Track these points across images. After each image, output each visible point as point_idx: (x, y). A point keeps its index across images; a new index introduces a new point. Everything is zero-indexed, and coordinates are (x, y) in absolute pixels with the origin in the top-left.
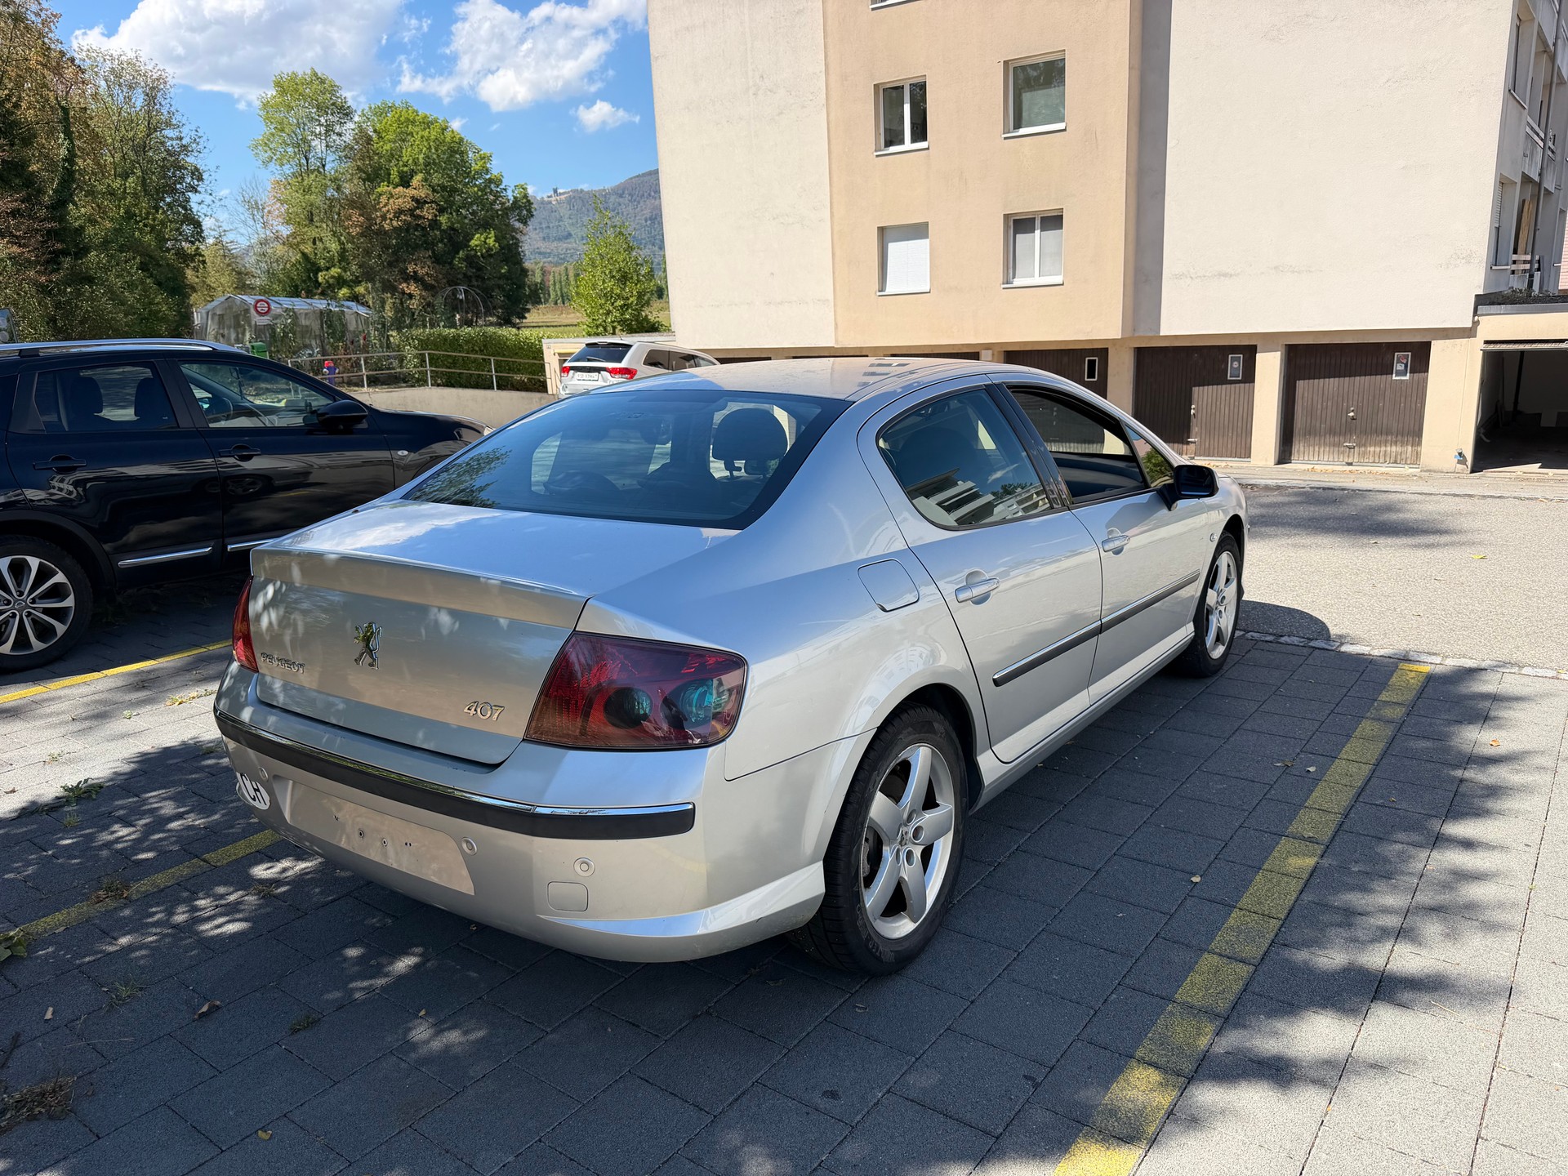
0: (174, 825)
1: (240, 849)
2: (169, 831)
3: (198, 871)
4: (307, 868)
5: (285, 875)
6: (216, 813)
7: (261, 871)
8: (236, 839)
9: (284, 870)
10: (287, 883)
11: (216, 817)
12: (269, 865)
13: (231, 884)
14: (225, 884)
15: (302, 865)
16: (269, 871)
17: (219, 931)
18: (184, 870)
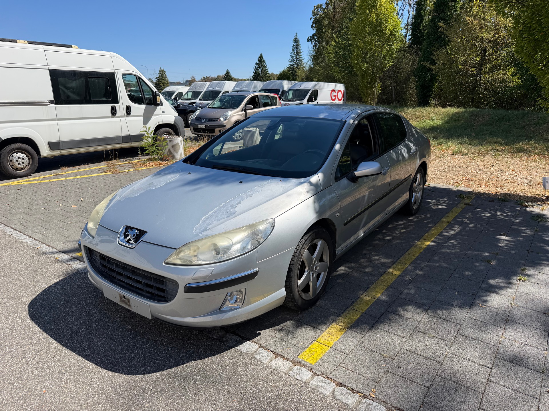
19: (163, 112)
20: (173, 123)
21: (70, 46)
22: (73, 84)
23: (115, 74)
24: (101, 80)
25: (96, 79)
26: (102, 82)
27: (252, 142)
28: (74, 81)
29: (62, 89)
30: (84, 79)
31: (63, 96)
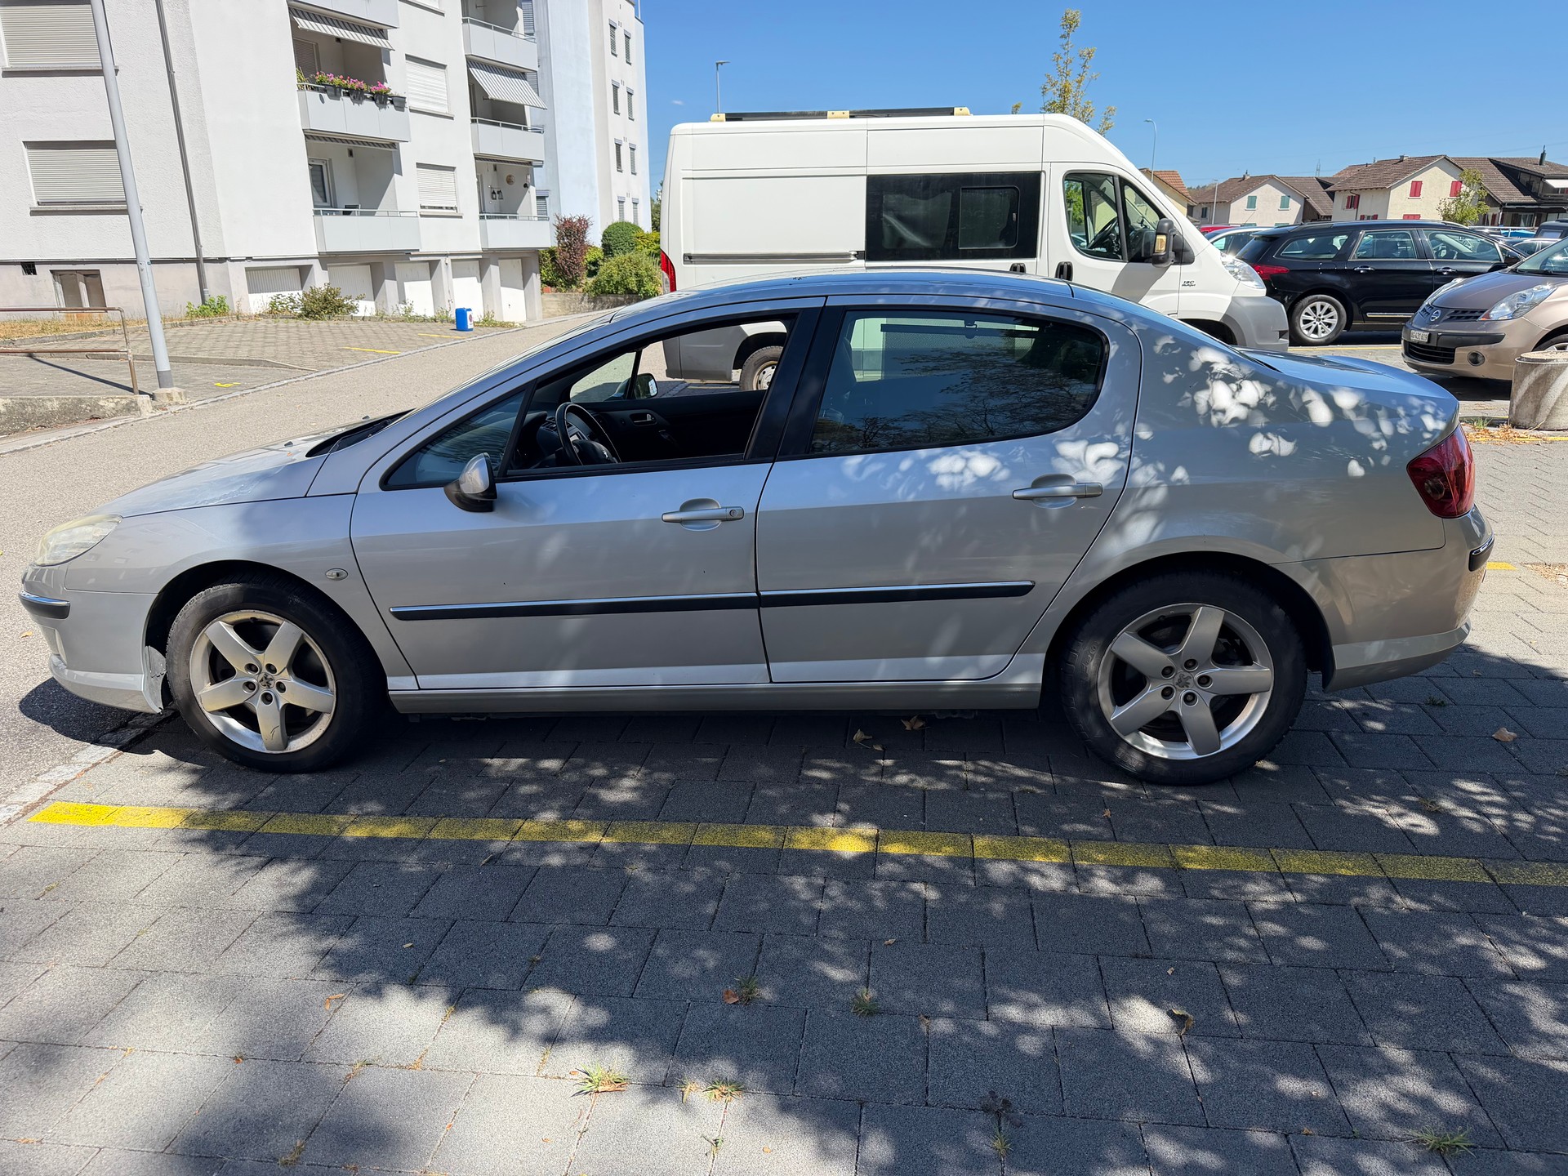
0: (1531, 962)
1: (1443, 868)
2: (1541, 954)
3: (1500, 864)
4: (1374, 807)
5: (1403, 811)
6: (1463, 947)
7: (1427, 827)
8: (1445, 887)
9: (1400, 815)
10: (1403, 801)
11: (1464, 941)
12: (1414, 829)
13: (1463, 829)
14: (1471, 832)
15: (1380, 812)
16: (1416, 822)
17: (1488, 791)
18: (1518, 875)
19: (1188, 283)
20: (1218, 319)
21: (950, 112)
22: (920, 209)
23: (1043, 174)
24: (995, 196)
25: (983, 191)
26: (999, 200)
27: (1537, 409)
28: (922, 202)
29: (887, 222)
30: (950, 194)
31: (887, 243)
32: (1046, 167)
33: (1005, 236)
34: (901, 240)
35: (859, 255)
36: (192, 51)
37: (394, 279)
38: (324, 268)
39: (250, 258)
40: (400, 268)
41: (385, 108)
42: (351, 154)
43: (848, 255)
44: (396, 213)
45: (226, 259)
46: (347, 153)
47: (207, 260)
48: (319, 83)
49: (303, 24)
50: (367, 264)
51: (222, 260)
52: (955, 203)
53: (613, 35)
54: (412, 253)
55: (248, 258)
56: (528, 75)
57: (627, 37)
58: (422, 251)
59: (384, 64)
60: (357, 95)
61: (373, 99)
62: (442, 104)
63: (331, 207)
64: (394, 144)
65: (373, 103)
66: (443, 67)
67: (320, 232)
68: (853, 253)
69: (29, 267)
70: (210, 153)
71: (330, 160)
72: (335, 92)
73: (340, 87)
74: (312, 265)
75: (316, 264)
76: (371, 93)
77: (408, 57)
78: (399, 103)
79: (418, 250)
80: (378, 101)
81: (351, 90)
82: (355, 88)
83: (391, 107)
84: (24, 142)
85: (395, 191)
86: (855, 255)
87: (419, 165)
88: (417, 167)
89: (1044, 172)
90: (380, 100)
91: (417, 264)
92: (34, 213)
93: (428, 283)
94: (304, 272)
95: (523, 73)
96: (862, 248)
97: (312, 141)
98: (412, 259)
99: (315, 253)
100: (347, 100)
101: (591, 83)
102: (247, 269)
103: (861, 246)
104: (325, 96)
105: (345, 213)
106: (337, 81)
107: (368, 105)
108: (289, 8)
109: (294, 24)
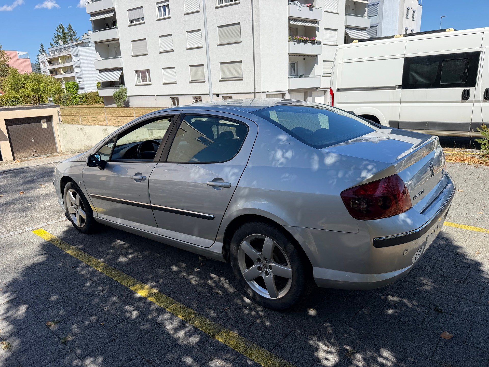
21: (444, 31)
22: (425, 69)
25: (453, 60)
26: (460, 64)
28: (426, 66)
29: (412, 74)
30: (438, 63)
31: (411, 81)
32: (483, 49)
33: (462, 78)
34: (417, 81)
35: (399, 87)
36: (259, 34)
37: (311, 96)
38: (289, 94)
39: (268, 92)
40: (314, 93)
41: (314, 45)
42: (304, 59)
43: (396, 87)
44: (315, 76)
45: (261, 92)
46: (303, 59)
47: (257, 93)
48: (295, 40)
49: (292, 23)
50: (304, 92)
51: (260, 92)
52: (440, 67)
53: (408, 12)
54: (318, 88)
55: (267, 92)
56: (367, 29)
57: (414, 12)
58: (321, 87)
59: (316, 32)
60: (305, 42)
61: (311, 42)
62: (335, 42)
63: (296, 75)
64: (316, 55)
65: (311, 44)
66: (336, 30)
67: (289, 83)
68: (397, 86)
69: (218, 95)
70: (260, 62)
71: (298, 61)
72: (299, 42)
73: (301, 40)
74: (286, 93)
75: (287, 93)
76: (310, 41)
77: (325, 29)
78: (319, 43)
79: (319, 87)
80: (312, 43)
81: (304, 40)
82: (305, 40)
83: (316, 44)
84: (220, 63)
85: (315, 70)
86: (398, 87)
87: (324, 61)
88: (323, 62)
89: (482, 51)
90: (313, 42)
91: (320, 92)
92: (220, 81)
93: (323, 97)
94: (284, 95)
95: (365, 29)
96: (401, 84)
97: (291, 57)
98: (318, 90)
99: (287, 90)
100: (303, 43)
101: (397, 29)
102: (267, 95)
103: (400, 84)
104: (296, 43)
105: (300, 77)
106: (300, 38)
107: (309, 45)
108: (289, 19)
109: (289, 23)
